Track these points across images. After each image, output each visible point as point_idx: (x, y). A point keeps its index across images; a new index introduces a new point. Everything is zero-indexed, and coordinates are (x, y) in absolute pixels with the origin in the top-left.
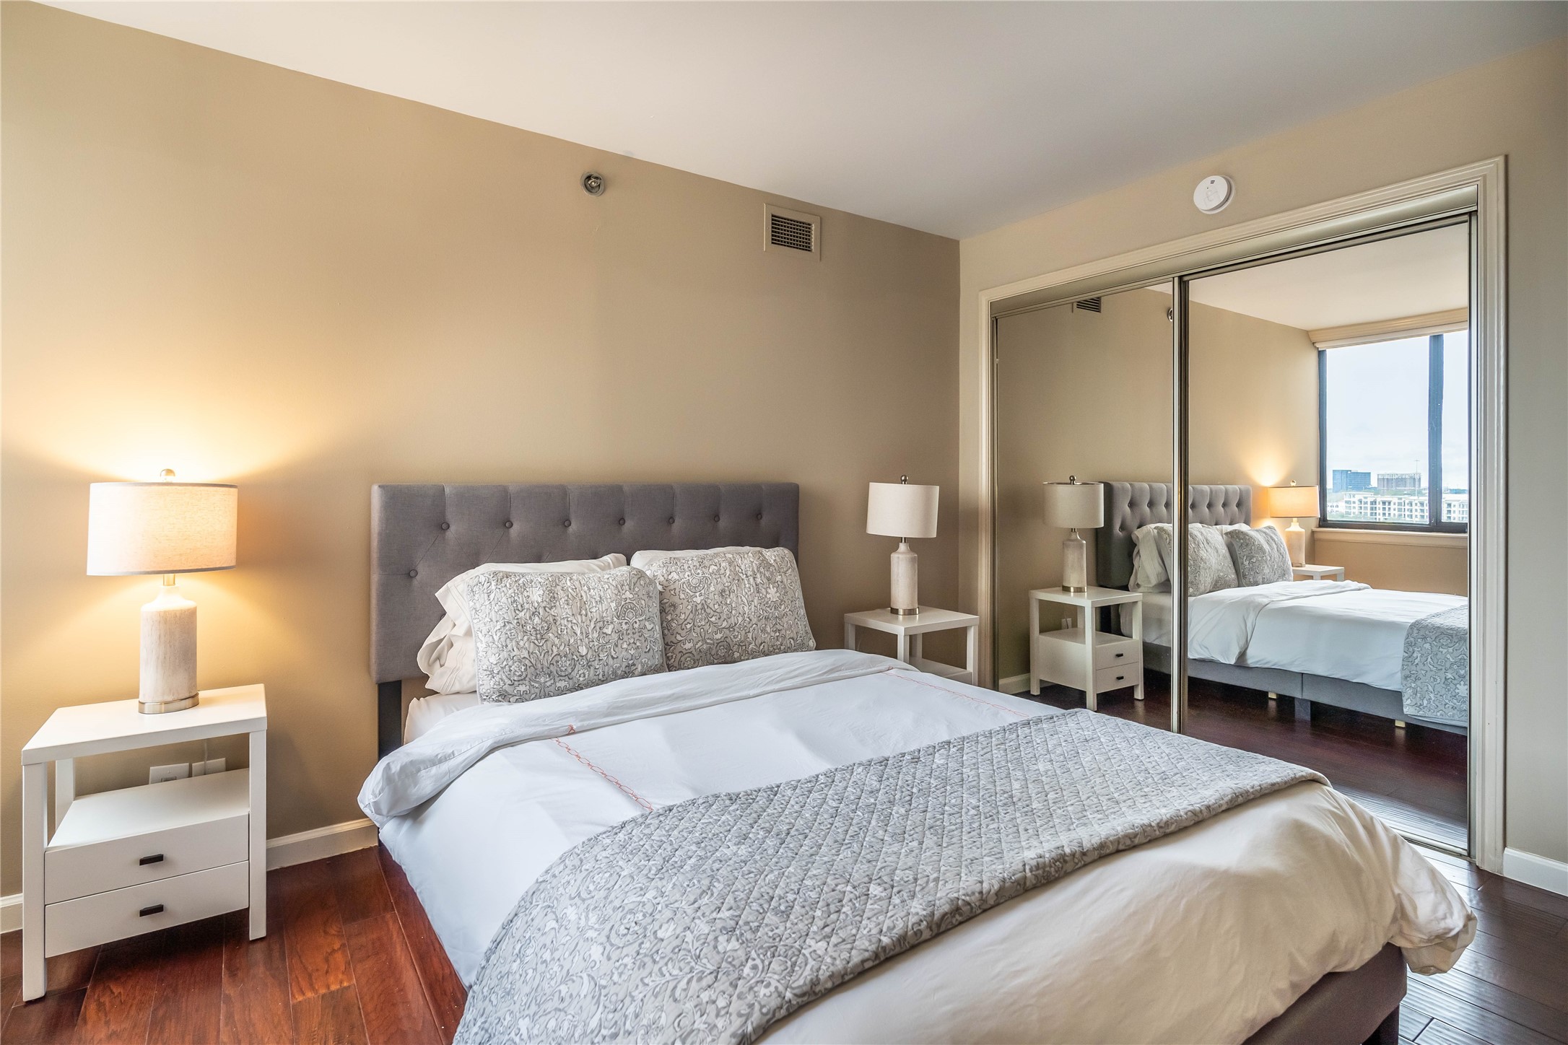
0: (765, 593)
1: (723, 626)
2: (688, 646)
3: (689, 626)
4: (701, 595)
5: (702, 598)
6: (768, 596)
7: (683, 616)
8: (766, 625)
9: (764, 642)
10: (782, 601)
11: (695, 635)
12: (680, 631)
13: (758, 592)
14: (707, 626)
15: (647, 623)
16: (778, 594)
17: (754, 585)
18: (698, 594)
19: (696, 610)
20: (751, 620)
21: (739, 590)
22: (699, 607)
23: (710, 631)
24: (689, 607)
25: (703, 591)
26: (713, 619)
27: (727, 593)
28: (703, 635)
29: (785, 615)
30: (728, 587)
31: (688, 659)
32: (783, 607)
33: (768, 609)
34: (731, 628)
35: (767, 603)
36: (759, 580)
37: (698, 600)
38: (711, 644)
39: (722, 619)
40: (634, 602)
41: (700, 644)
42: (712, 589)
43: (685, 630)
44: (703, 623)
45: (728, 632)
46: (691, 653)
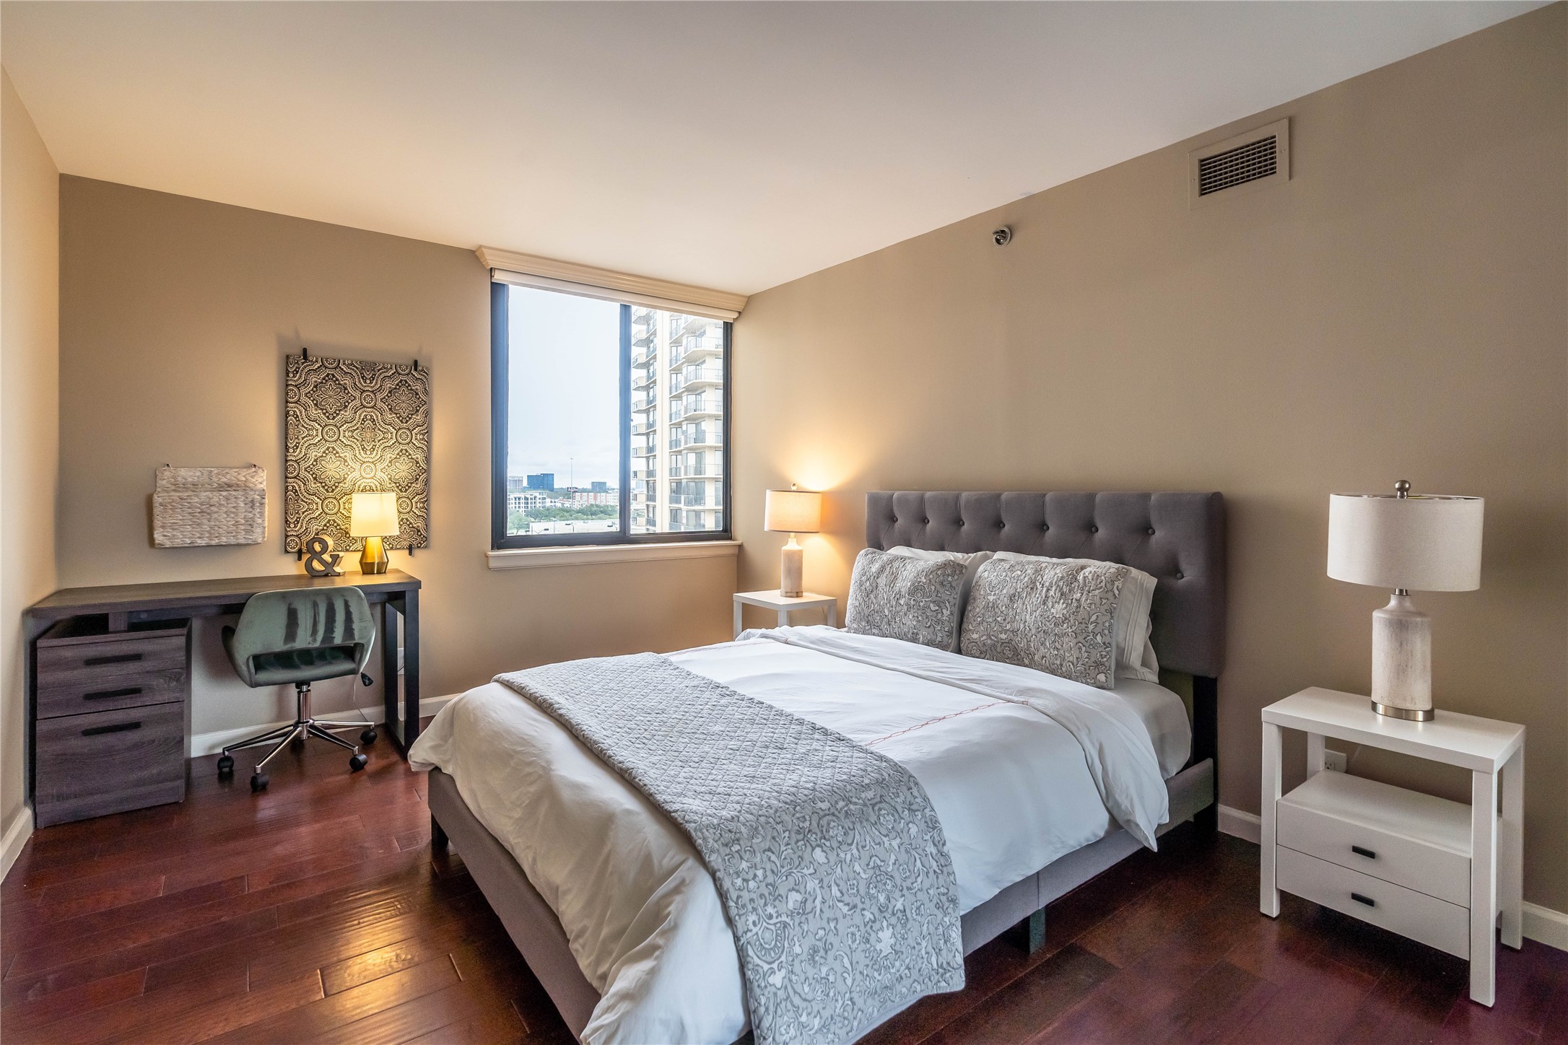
0: (1050, 607)
1: (1008, 628)
2: (975, 636)
3: (979, 619)
4: (995, 595)
5: (995, 597)
6: (1052, 610)
7: (977, 610)
8: (1045, 639)
9: (1045, 657)
10: (1066, 619)
11: (982, 628)
12: (972, 622)
13: (1044, 604)
14: (993, 625)
15: (932, 605)
16: (1065, 612)
17: (1044, 597)
18: (993, 593)
19: (988, 607)
20: (1030, 630)
21: (1028, 598)
22: (991, 605)
23: (995, 629)
24: (983, 603)
25: (997, 592)
26: (999, 619)
27: (1016, 598)
28: (989, 631)
29: (1066, 634)
30: (1019, 593)
31: (974, 648)
32: (1065, 625)
33: (1048, 624)
34: (1014, 632)
35: (1048, 617)
36: (1052, 593)
37: (991, 598)
38: (995, 641)
39: (1007, 622)
40: (925, 586)
41: (984, 638)
42: (1005, 591)
43: (976, 622)
44: (991, 620)
45: (1011, 635)
46: (976, 642)
